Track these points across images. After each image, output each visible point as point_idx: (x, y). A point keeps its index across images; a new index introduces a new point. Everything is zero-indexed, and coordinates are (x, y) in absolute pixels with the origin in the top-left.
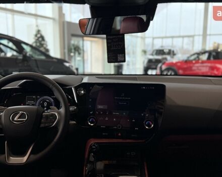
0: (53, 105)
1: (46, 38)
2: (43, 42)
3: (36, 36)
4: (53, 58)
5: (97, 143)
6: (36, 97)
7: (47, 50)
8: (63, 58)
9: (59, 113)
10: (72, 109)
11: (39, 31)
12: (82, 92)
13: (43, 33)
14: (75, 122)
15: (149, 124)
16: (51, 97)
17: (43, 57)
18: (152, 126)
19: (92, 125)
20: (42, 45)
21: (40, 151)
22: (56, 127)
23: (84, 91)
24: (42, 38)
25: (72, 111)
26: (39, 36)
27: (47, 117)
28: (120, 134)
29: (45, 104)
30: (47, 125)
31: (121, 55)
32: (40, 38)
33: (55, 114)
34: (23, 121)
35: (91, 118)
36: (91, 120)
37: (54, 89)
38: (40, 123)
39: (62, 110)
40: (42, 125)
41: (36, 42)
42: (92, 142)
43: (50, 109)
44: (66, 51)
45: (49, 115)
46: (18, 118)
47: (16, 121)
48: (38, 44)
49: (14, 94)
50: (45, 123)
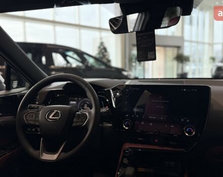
1: (109, 50)
2: (105, 54)
3: (99, 47)
4: (111, 67)
5: (131, 148)
6: (78, 99)
7: (109, 61)
8: (123, 67)
9: (90, 113)
11: (102, 44)
12: (118, 94)
13: (106, 45)
14: (111, 125)
15: (190, 130)
17: (103, 67)
18: (194, 133)
19: (127, 128)
20: (104, 56)
21: (70, 150)
22: (86, 127)
23: (120, 93)
24: (105, 49)
26: (102, 47)
28: (156, 141)
30: (78, 124)
31: (151, 53)
32: (103, 50)
33: (86, 114)
34: (57, 119)
35: (126, 121)
36: (126, 123)
37: (86, 89)
38: (72, 122)
40: (74, 124)
41: (99, 54)
42: (127, 146)
44: (127, 61)
45: (81, 114)
46: (53, 117)
47: (50, 119)
48: (101, 55)
49: (58, 95)
50: (77, 122)
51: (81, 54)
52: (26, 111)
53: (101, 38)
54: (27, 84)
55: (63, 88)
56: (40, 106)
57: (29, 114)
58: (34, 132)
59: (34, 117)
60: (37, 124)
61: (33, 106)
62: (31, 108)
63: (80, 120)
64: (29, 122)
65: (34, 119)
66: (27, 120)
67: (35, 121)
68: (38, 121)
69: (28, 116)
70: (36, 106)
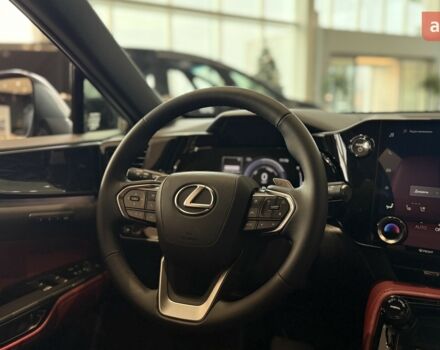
0: (283, 175)
6: (244, 159)
9: (297, 197)
10: (333, 188)
11: (266, 52)
12: (366, 145)
14: (338, 230)
16: (278, 161)
19: (391, 242)
22: (287, 236)
23: (371, 143)
24: (272, 64)
25: (335, 196)
26: (266, 60)
27: (264, 203)
29: (264, 178)
30: (262, 225)
32: (269, 65)
34: (204, 208)
35: (387, 222)
36: (386, 229)
38: (246, 219)
39: (306, 188)
40: (250, 226)
43: (274, 184)
45: (270, 198)
46: (193, 201)
47: (187, 208)
49: (196, 149)
50: (258, 220)
51: (224, 72)
52: (122, 184)
53: (265, 40)
54: (122, 122)
55: (208, 131)
56: (157, 175)
57: (131, 193)
58: (139, 236)
59: (143, 199)
60: (151, 218)
61: (138, 172)
62: (134, 177)
63: (268, 214)
64: (131, 213)
65: (142, 206)
66: (125, 209)
67: (145, 210)
68: (153, 211)
69: (127, 198)
70: (146, 172)
